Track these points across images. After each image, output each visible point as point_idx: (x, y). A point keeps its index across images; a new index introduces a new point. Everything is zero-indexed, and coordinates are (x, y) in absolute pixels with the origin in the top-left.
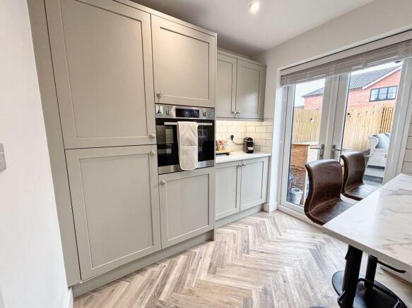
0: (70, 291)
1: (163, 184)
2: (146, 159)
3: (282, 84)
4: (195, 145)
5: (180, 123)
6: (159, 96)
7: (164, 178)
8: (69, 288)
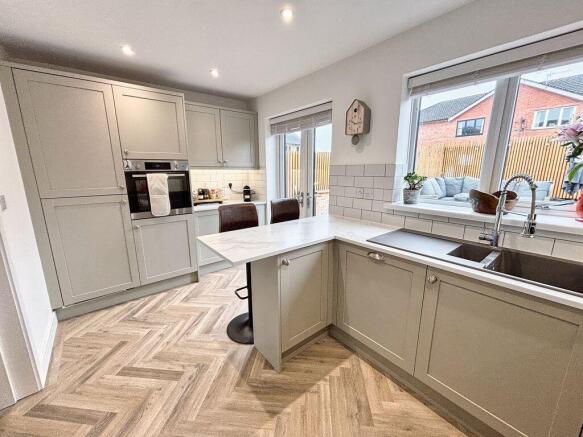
0: (54, 313)
1: (137, 228)
2: (118, 207)
3: (272, 133)
4: (164, 193)
5: (148, 176)
6: (126, 153)
7: (137, 224)
8: (54, 310)
